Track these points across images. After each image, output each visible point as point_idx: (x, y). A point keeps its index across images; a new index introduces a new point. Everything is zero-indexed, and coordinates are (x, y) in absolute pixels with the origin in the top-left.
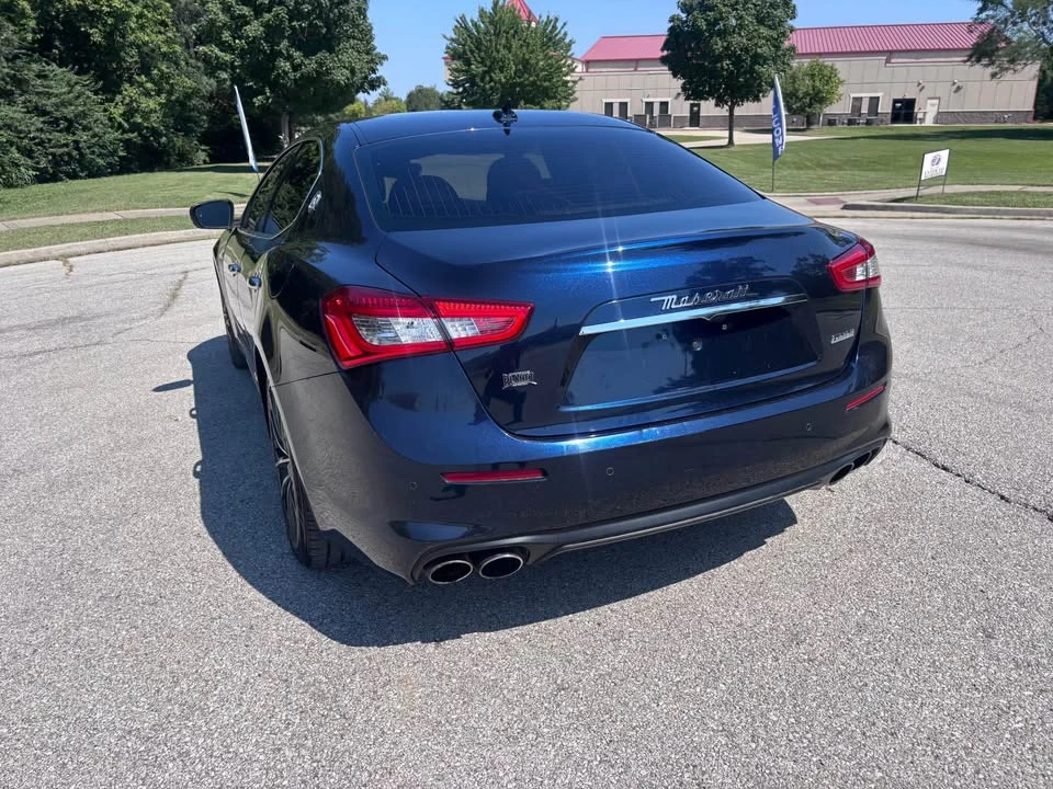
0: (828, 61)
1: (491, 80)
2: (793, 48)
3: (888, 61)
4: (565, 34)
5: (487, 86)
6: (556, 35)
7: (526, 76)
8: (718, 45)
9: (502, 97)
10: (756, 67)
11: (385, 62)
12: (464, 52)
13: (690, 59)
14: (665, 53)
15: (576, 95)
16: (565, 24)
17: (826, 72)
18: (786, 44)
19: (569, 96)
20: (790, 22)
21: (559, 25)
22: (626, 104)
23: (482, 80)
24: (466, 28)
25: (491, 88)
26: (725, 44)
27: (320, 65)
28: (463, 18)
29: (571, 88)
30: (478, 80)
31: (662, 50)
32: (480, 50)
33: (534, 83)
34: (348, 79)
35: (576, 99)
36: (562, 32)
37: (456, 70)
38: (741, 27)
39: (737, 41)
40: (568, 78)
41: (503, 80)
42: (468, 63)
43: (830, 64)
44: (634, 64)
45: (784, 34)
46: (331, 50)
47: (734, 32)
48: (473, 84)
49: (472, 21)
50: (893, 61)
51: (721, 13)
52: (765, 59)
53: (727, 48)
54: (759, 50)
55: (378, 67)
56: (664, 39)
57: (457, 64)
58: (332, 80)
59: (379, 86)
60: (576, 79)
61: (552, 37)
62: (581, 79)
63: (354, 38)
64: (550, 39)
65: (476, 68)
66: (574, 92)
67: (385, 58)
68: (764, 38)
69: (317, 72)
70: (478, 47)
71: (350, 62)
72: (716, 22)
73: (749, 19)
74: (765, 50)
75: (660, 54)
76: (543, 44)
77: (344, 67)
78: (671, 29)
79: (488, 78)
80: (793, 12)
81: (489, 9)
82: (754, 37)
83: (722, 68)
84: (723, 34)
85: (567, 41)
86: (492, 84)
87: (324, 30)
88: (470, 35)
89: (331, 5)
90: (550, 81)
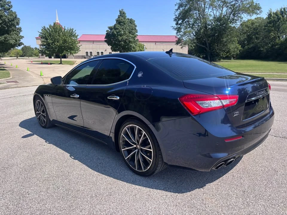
0: (143, 43)
1: (55, 45)
2: (138, 40)
3: (155, 44)
4: (76, 33)
5: (54, 46)
6: (73, 33)
7: (65, 44)
8: (120, 38)
9: (58, 49)
10: (130, 44)
11: (23, 38)
12: (46, 36)
13: (112, 41)
14: (106, 39)
15: (80, 49)
16: (75, 30)
17: (142, 46)
18: (136, 39)
19: (78, 50)
20: (136, 33)
21: (74, 31)
22: (92, 52)
23: (52, 44)
24: (45, 30)
25: (55, 47)
26: (122, 38)
27: (5, 38)
28: (44, 27)
29: (79, 48)
30: (51, 44)
31: (105, 38)
32: (50, 36)
33: (67, 46)
34: (15, 43)
35: (80, 51)
36: (75, 32)
37: (43, 41)
38: (125, 34)
39: (125, 37)
40: (77, 45)
41: (59, 45)
42: (47, 39)
43: (143, 44)
44: (92, 42)
45: (135, 36)
46: (8, 34)
47: (123, 35)
48: (49, 45)
49: (47, 28)
50: (156, 44)
51: (120, 30)
52: (132, 42)
53: (122, 39)
54: (130, 40)
55: (21, 39)
56: (105, 36)
57: (43, 40)
58: (9, 43)
59: (21, 45)
60: (80, 45)
61: (71, 34)
62: (81, 45)
63: (15, 31)
64: (72, 34)
65: (50, 41)
66: (79, 49)
67: (23, 37)
68: (131, 37)
69: (4, 40)
70: (50, 35)
71: (15, 38)
72: (119, 32)
73: (127, 32)
74: (132, 40)
75: (104, 40)
76: (70, 36)
77: (13, 39)
78: (107, 34)
79: (54, 44)
80: (137, 31)
81: (52, 25)
82: (128, 37)
83: (122, 44)
84: (121, 35)
85: (76, 35)
86: (55, 46)
87: (6, 28)
88: (47, 32)
89: (9, 21)
90: (72, 45)
